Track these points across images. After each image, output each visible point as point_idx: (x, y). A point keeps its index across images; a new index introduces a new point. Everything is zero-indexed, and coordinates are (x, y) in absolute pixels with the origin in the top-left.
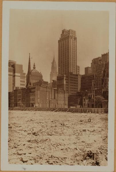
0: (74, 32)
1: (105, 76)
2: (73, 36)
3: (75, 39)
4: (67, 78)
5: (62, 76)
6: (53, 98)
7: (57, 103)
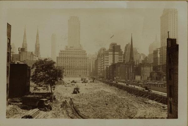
5: (157, 51)
6: (131, 72)
7: (143, 75)
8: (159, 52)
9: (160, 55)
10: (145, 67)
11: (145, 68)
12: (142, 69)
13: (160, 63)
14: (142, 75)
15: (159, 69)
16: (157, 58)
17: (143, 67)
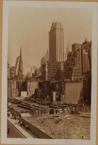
0: (61, 24)
1: (72, 65)
2: (60, 27)
3: (62, 29)
4: (50, 66)
5: (45, 65)
6: (15, 88)
7: (30, 91)
8: (47, 66)
9: (48, 69)
10: (32, 81)
11: (32, 83)
12: (29, 83)
13: (48, 77)
14: (28, 91)
15: (44, 85)
16: (45, 72)
17: (30, 82)
